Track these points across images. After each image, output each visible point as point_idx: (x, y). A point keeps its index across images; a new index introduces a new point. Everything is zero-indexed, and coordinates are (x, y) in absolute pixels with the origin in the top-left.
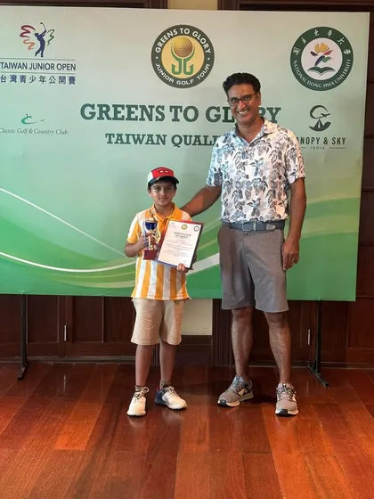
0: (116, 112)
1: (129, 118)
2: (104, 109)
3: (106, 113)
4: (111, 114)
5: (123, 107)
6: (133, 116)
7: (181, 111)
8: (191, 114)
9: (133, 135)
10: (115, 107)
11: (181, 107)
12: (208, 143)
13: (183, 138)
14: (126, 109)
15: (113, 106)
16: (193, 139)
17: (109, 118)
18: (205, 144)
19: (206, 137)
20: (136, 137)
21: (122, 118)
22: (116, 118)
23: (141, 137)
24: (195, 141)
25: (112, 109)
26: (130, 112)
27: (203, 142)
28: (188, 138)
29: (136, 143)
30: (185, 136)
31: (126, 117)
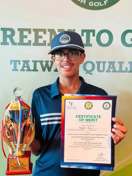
0: (22, 37)
1: (36, 44)
2: (9, 33)
3: (11, 37)
4: (16, 38)
5: (29, 31)
6: (41, 41)
7: (94, 35)
8: (105, 38)
9: (41, 62)
10: (21, 30)
11: (93, 31)
12: (124, 69)
13: (96, 65)
14: (33, 33)
15: (19, 29)
16: (107, 65)
17: (14, 43)
18: (121, 71)
19: (121, 63)
20: (44, 64)
21: (29, 43)
22: (21, 43)
23: (50, 64)
24: (109, 68)
25: (17, 34)
26: (37, 37)
27: (117, 69)
28: (101, 65)
29: (44, 70)
30: (99, 63)
31: (33, 41)
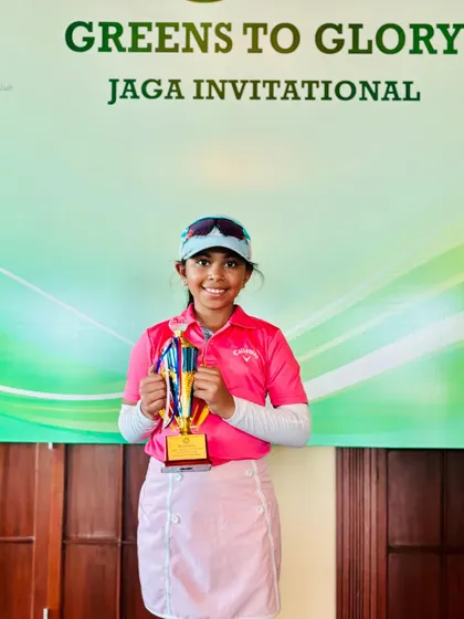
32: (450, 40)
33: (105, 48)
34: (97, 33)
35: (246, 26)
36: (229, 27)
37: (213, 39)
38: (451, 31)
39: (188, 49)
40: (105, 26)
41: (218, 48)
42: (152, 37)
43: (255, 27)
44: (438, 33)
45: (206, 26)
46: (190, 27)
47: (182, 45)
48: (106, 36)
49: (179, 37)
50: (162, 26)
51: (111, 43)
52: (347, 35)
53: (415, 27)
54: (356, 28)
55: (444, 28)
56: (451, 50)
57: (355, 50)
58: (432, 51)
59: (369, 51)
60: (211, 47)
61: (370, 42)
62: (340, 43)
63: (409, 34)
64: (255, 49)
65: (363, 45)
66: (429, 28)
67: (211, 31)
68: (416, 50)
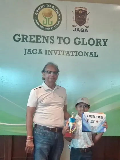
32: (105, 43)
33: (23, 41)
34: (21, 37)
35: (58, 37)
36: (53, 37)
37: (50, 40)
38: (105, 41)
39: (44, 42)
40: (23, 35)
41: (51, 42)
42: (35, 39)
43: (60, 38)
44: (102, 41)
45: (48, 37)
46: (44, 37)
47: (42, 41)
48: (23, 38)
49: (41, 39)
50: (37, 36)
51: (25, 40)
52: (81, 40)
53: (97, 39)
54: (83, 39)
55: (103, 40)
56: (105, 45)
57: (83, 44)
58: (101, 45)
59: (86, 45)
60: (49, 42)
61: (87, 42)
62: (80, 42)
63: (96, 41)
64: (60, 43)
65: (85, 43)
66: (100, 40)
67: (49, 38)
68: (97, 45)
